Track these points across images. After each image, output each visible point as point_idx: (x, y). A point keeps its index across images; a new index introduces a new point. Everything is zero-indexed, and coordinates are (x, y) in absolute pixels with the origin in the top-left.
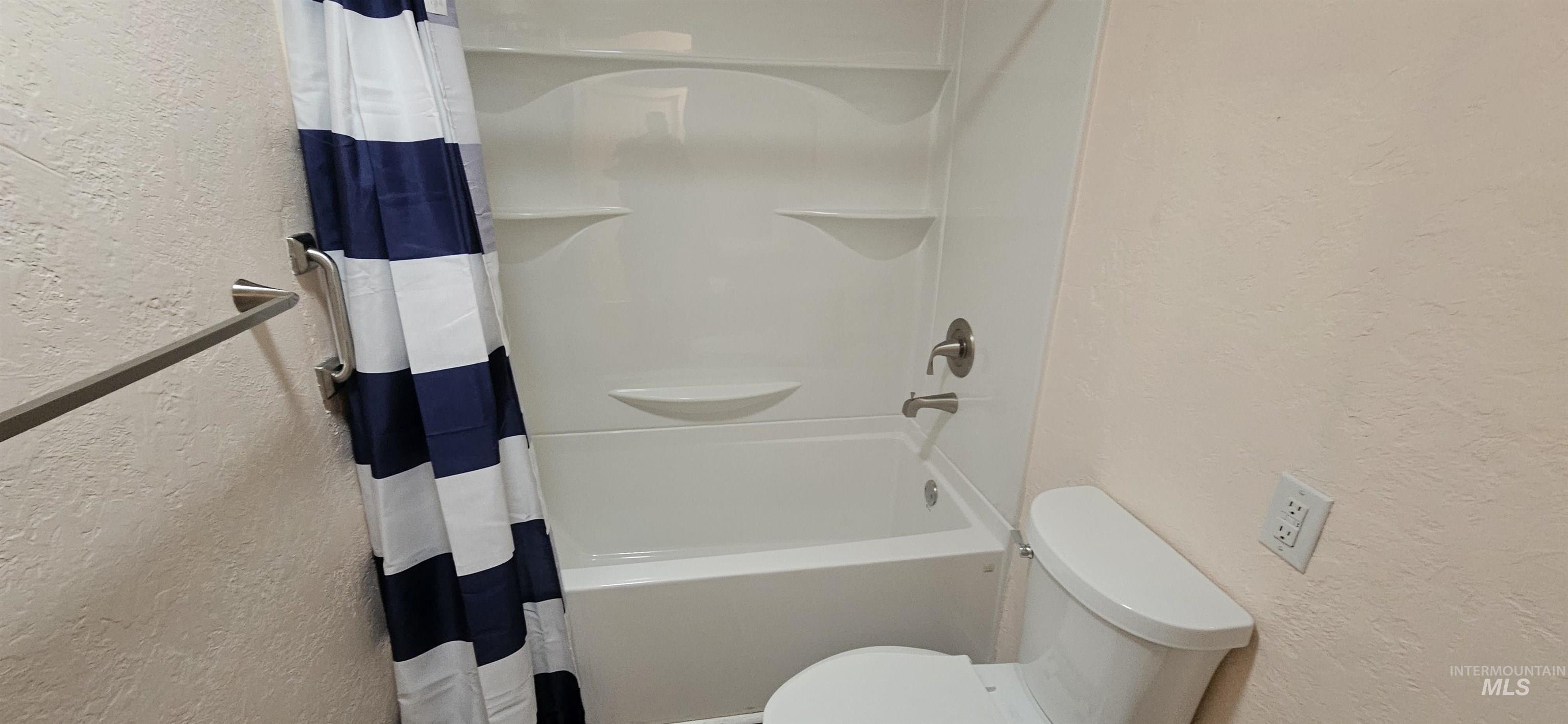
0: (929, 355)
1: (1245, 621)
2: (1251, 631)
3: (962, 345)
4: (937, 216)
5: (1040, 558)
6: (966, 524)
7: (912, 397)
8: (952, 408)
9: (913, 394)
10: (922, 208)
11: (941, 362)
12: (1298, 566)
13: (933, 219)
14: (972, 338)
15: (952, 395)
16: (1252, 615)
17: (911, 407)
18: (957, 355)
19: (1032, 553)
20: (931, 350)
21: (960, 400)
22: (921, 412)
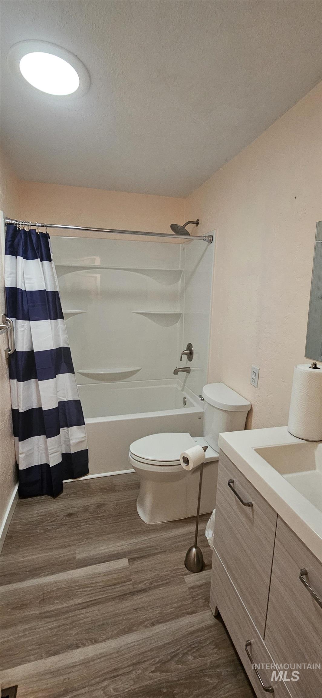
0: (181, 354)
1: (248, 403)
2: (250, 405)
3: (190, 351)
4: (182, 312)
5: (206, 400)
6: (194, 406)
7: (176, 368)
8: (189, 372)
9: (176, 367)
10: (178, 311)
11: (185, 357)
12: (255, 386)
13: (181, 314)
14: (193, 349)
15: (189, 368)
16: (250, 402)
17: (176, 372)
18: (189, 354)
19: (204, 399)
20: (181, 353)
21: (191, 369)
22: (179, 373)
